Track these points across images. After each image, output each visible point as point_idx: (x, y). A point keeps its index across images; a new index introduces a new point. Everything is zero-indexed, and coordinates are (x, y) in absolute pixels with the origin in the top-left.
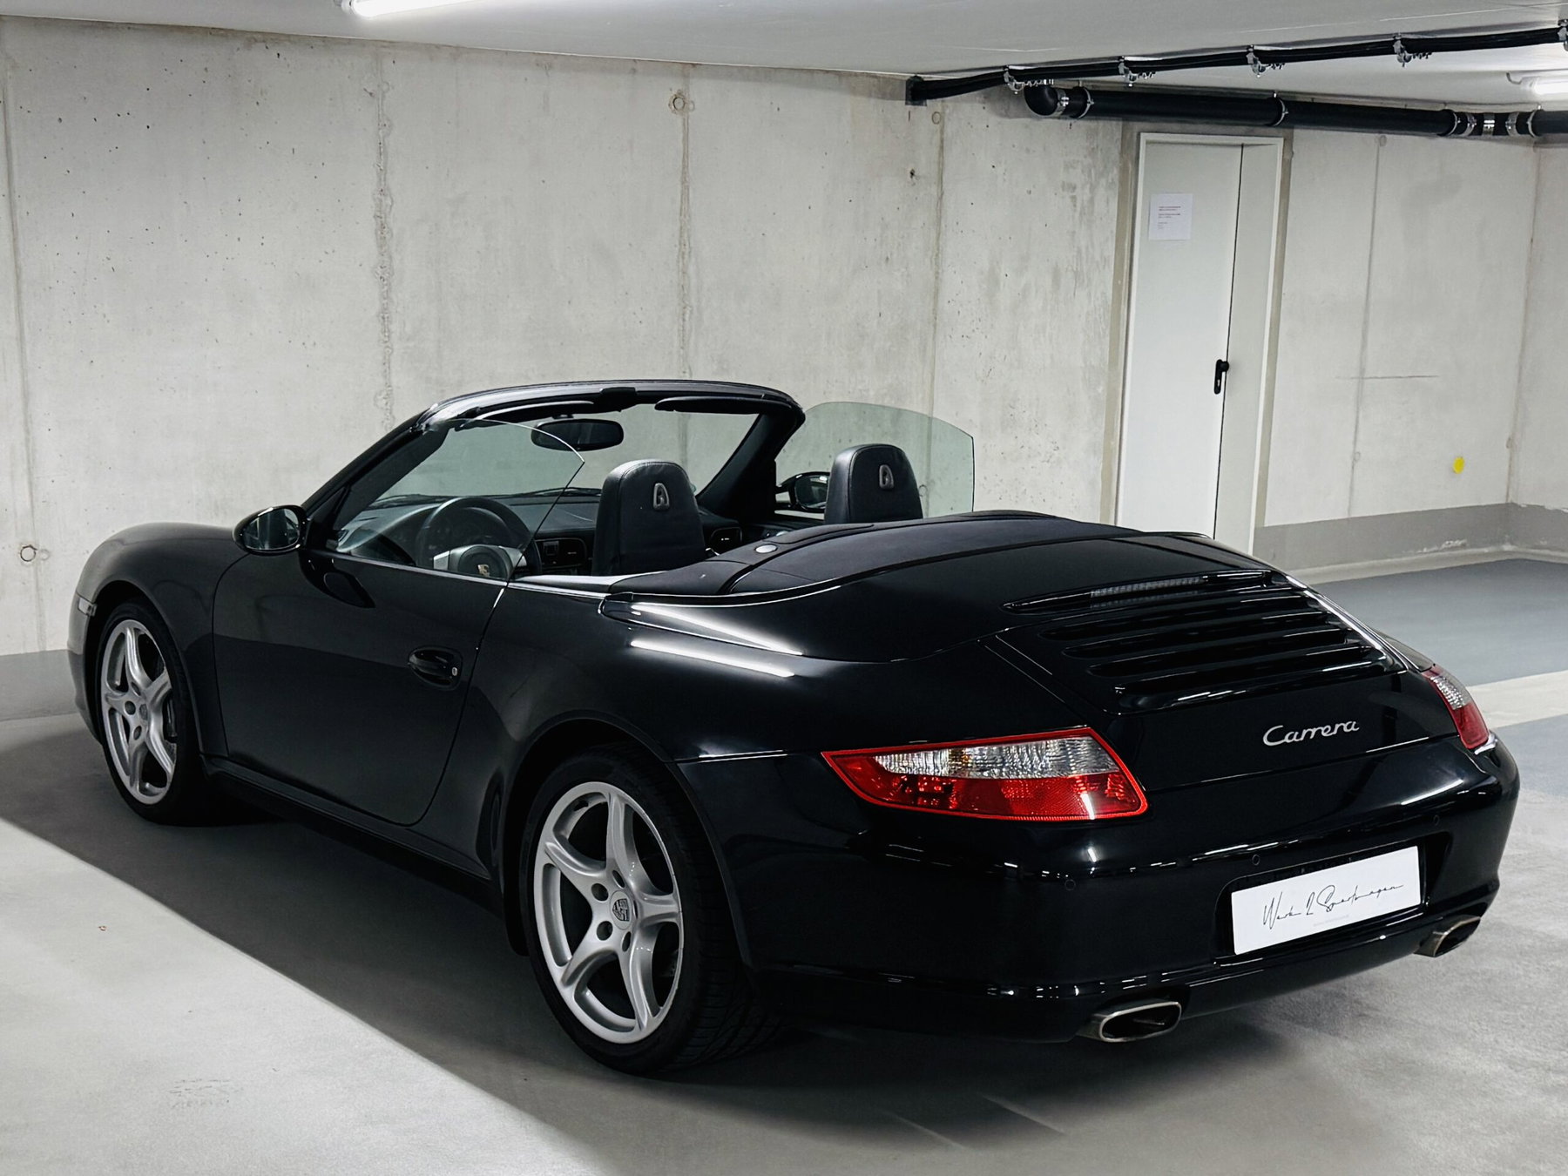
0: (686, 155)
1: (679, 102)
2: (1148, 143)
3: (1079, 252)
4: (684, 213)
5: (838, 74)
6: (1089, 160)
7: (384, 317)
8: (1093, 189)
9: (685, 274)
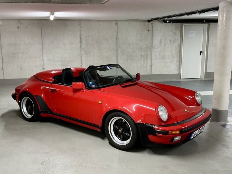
0: (117, 29)
1: (116, 24)
2: (185, 25)
3: (174, 38)
4: (117, 35)
5: (138, 20)
6: (175, 28)
7: (81, 46)
8: (176, 31)
9: (117, 42)
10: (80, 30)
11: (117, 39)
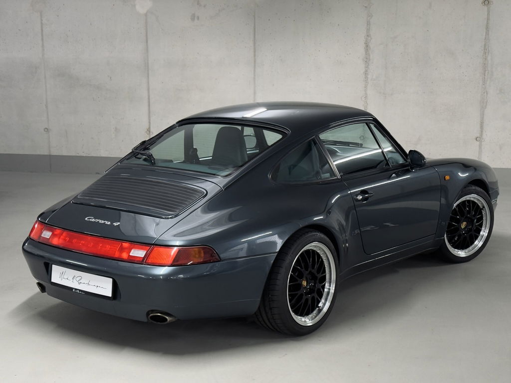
0: (488, 19)
4: (487, 39)
7: (366, 73)
9: (485, 59)
10: (368, 23)
11: (486, 50)
